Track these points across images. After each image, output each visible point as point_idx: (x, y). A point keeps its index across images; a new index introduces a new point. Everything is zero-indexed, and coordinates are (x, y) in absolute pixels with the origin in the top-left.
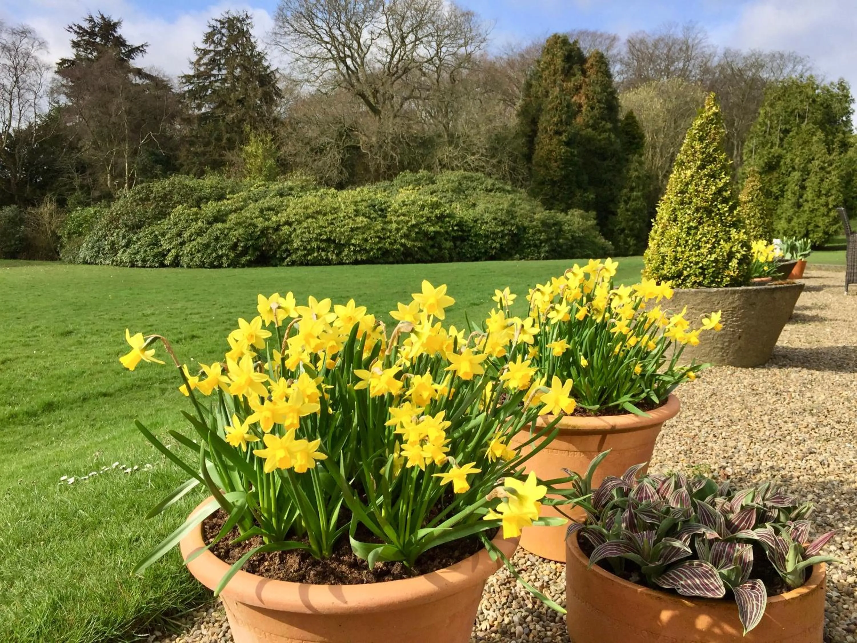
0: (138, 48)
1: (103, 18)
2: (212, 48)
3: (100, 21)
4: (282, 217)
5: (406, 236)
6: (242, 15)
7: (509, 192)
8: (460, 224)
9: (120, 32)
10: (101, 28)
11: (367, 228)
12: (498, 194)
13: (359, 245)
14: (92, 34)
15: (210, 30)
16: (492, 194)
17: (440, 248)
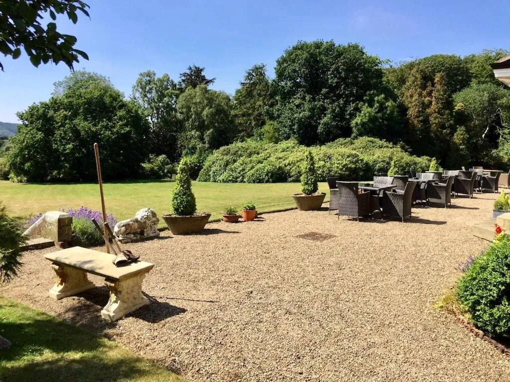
0: (211, 80)
1: (196, 68)
2: (248, 82)
3: (195, 69)
4: (287, 162)
5: (341, 170)
6: (261, 66)
7: (391, 148)
8: (367, 164)
9: (203, 74)
10: (195, 72)
11: (324, 166)
12: (385, 149)
13: (321, 174)
14: (191, 75)
15: (247, 75)
16: (382, 149)
17: (357, 175)
